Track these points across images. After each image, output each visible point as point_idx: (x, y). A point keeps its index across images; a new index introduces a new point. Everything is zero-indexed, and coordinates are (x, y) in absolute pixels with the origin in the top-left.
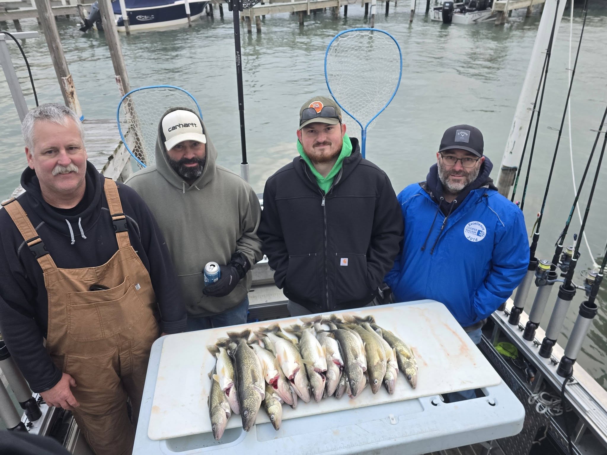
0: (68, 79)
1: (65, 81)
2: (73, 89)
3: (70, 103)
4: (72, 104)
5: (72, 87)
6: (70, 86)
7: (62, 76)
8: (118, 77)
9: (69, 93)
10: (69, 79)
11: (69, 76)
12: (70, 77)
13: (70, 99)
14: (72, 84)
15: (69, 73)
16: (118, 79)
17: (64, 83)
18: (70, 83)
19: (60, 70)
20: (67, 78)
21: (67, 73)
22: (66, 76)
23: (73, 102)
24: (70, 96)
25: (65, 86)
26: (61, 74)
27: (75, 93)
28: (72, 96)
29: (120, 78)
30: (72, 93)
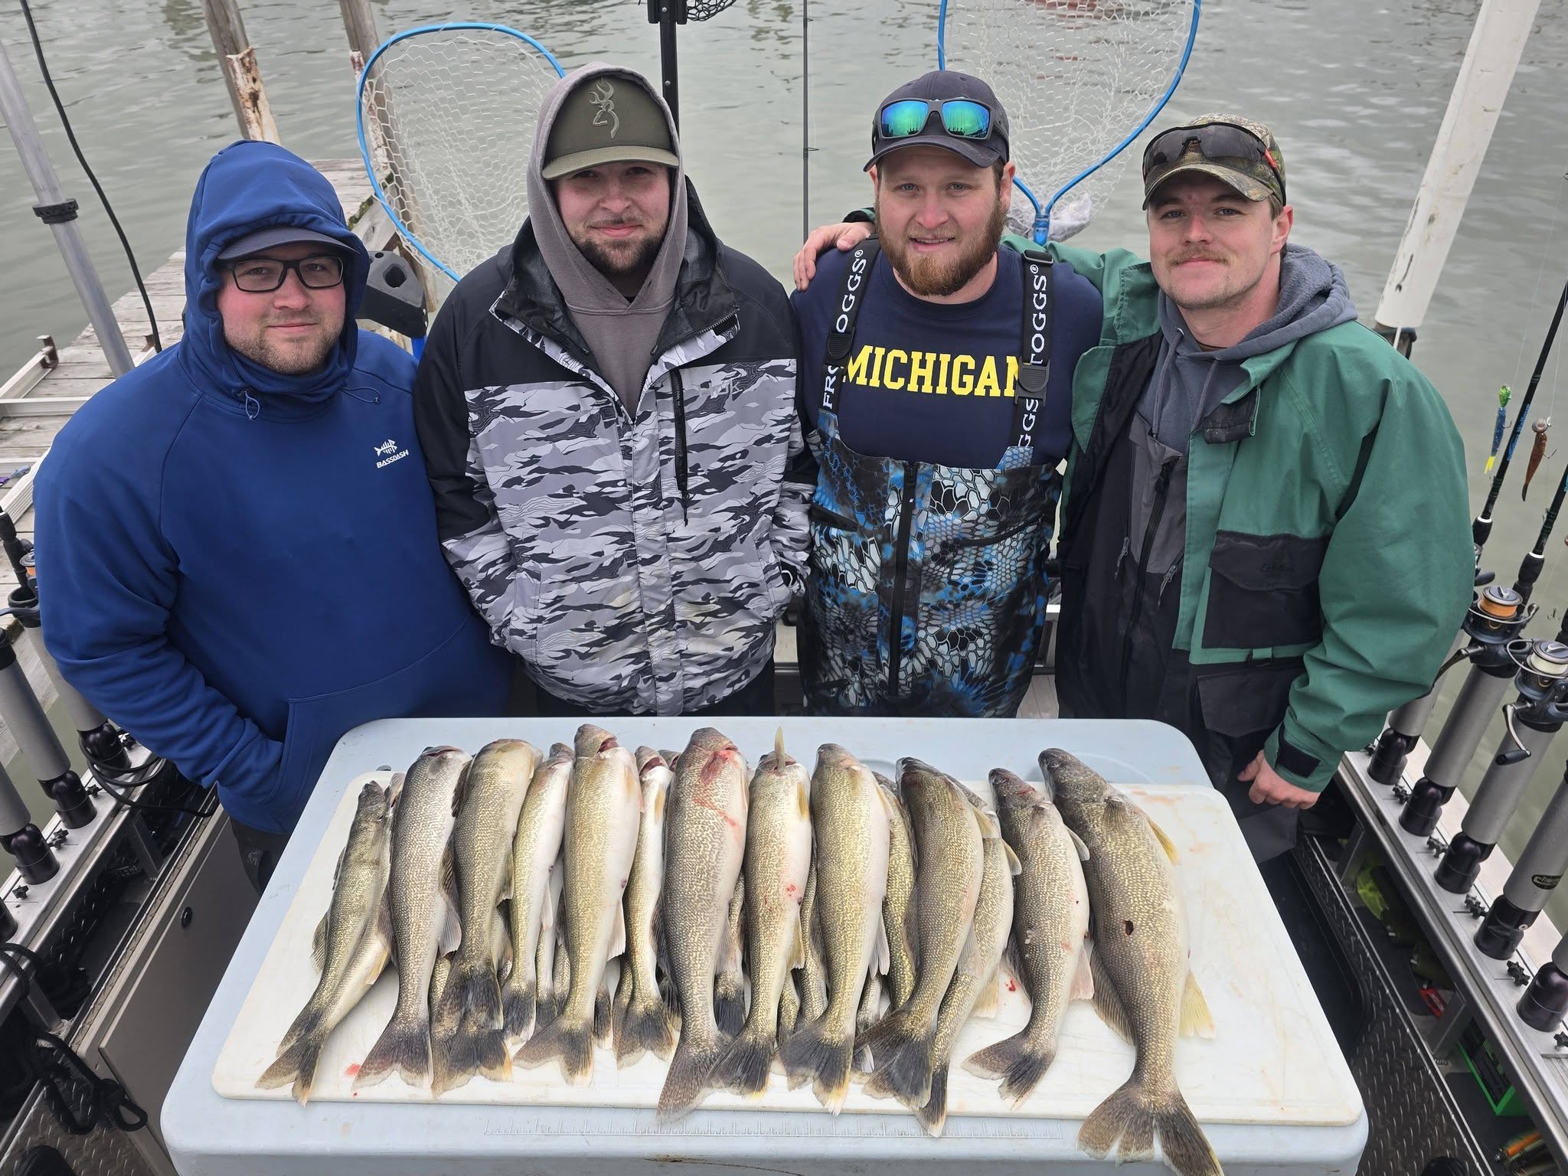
0: (242, 59)
1: (237, 65)
2: (257, 86)
3: (250, 123)
4: (255, 125)
5: (254, 80)
6: (250, 77)
7: (227, 50)
8: (356, 54)
9: (247, 97)
10: (248, 59)
11: (246, 52)
12: (249, 54)
13: (250, 112)
14: (253, 72)
15: (247, 44)
16: (356, 60)
17: (234, 71)
18: (249, 70)
19: (222, 36)
20: (240, 56)
21: (242, 44)
22: (238, 52)
23: (257, 122)
24: (249, 104)
25: (236, 78)
26: (225, 47)
27: (262, 96)
28: (255, 104)
29: (361, 58)
30: (254, 97)
